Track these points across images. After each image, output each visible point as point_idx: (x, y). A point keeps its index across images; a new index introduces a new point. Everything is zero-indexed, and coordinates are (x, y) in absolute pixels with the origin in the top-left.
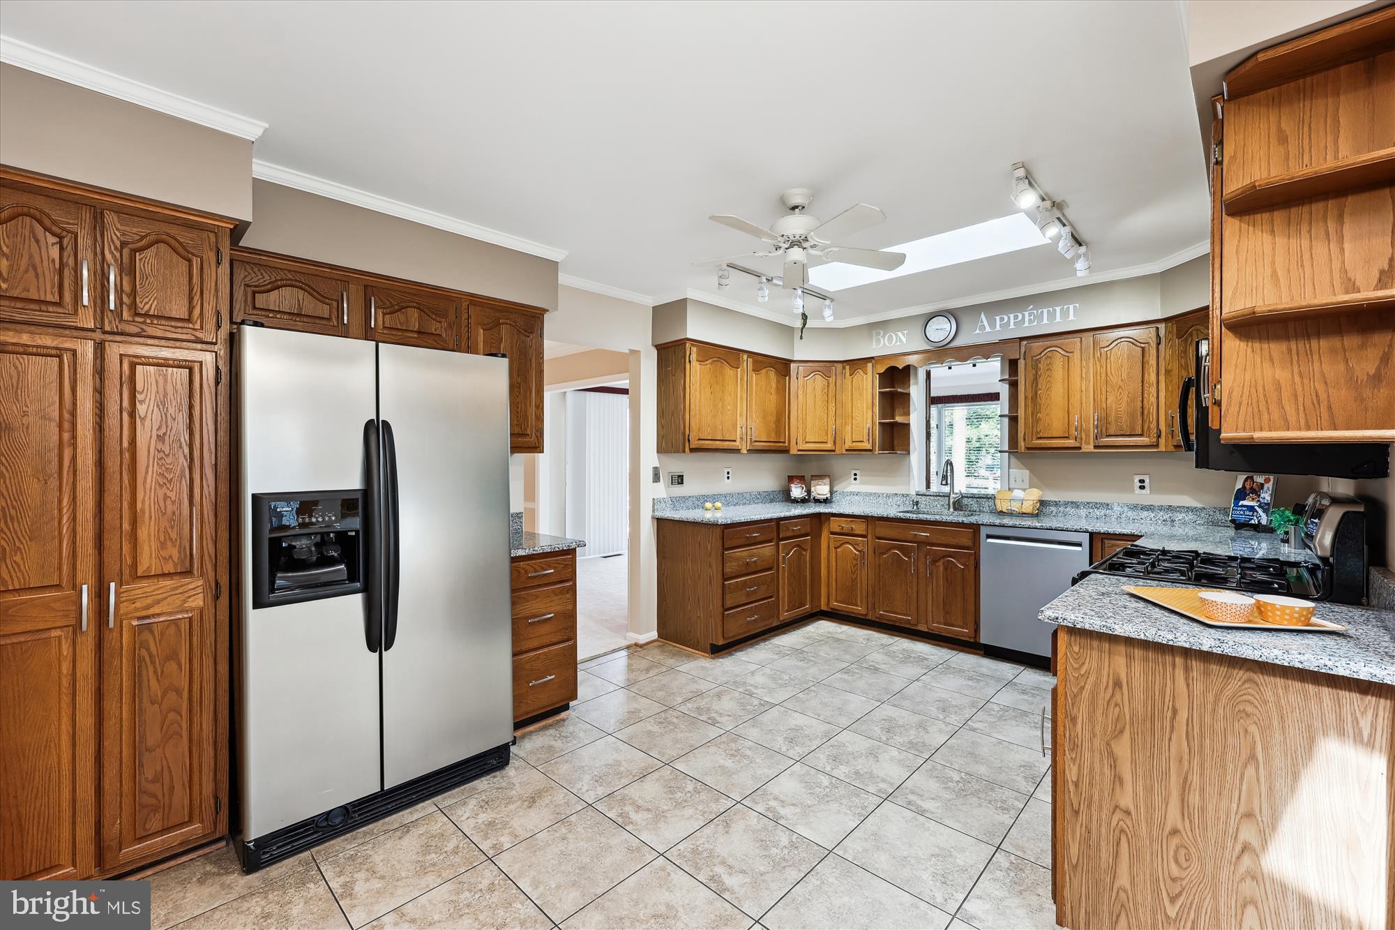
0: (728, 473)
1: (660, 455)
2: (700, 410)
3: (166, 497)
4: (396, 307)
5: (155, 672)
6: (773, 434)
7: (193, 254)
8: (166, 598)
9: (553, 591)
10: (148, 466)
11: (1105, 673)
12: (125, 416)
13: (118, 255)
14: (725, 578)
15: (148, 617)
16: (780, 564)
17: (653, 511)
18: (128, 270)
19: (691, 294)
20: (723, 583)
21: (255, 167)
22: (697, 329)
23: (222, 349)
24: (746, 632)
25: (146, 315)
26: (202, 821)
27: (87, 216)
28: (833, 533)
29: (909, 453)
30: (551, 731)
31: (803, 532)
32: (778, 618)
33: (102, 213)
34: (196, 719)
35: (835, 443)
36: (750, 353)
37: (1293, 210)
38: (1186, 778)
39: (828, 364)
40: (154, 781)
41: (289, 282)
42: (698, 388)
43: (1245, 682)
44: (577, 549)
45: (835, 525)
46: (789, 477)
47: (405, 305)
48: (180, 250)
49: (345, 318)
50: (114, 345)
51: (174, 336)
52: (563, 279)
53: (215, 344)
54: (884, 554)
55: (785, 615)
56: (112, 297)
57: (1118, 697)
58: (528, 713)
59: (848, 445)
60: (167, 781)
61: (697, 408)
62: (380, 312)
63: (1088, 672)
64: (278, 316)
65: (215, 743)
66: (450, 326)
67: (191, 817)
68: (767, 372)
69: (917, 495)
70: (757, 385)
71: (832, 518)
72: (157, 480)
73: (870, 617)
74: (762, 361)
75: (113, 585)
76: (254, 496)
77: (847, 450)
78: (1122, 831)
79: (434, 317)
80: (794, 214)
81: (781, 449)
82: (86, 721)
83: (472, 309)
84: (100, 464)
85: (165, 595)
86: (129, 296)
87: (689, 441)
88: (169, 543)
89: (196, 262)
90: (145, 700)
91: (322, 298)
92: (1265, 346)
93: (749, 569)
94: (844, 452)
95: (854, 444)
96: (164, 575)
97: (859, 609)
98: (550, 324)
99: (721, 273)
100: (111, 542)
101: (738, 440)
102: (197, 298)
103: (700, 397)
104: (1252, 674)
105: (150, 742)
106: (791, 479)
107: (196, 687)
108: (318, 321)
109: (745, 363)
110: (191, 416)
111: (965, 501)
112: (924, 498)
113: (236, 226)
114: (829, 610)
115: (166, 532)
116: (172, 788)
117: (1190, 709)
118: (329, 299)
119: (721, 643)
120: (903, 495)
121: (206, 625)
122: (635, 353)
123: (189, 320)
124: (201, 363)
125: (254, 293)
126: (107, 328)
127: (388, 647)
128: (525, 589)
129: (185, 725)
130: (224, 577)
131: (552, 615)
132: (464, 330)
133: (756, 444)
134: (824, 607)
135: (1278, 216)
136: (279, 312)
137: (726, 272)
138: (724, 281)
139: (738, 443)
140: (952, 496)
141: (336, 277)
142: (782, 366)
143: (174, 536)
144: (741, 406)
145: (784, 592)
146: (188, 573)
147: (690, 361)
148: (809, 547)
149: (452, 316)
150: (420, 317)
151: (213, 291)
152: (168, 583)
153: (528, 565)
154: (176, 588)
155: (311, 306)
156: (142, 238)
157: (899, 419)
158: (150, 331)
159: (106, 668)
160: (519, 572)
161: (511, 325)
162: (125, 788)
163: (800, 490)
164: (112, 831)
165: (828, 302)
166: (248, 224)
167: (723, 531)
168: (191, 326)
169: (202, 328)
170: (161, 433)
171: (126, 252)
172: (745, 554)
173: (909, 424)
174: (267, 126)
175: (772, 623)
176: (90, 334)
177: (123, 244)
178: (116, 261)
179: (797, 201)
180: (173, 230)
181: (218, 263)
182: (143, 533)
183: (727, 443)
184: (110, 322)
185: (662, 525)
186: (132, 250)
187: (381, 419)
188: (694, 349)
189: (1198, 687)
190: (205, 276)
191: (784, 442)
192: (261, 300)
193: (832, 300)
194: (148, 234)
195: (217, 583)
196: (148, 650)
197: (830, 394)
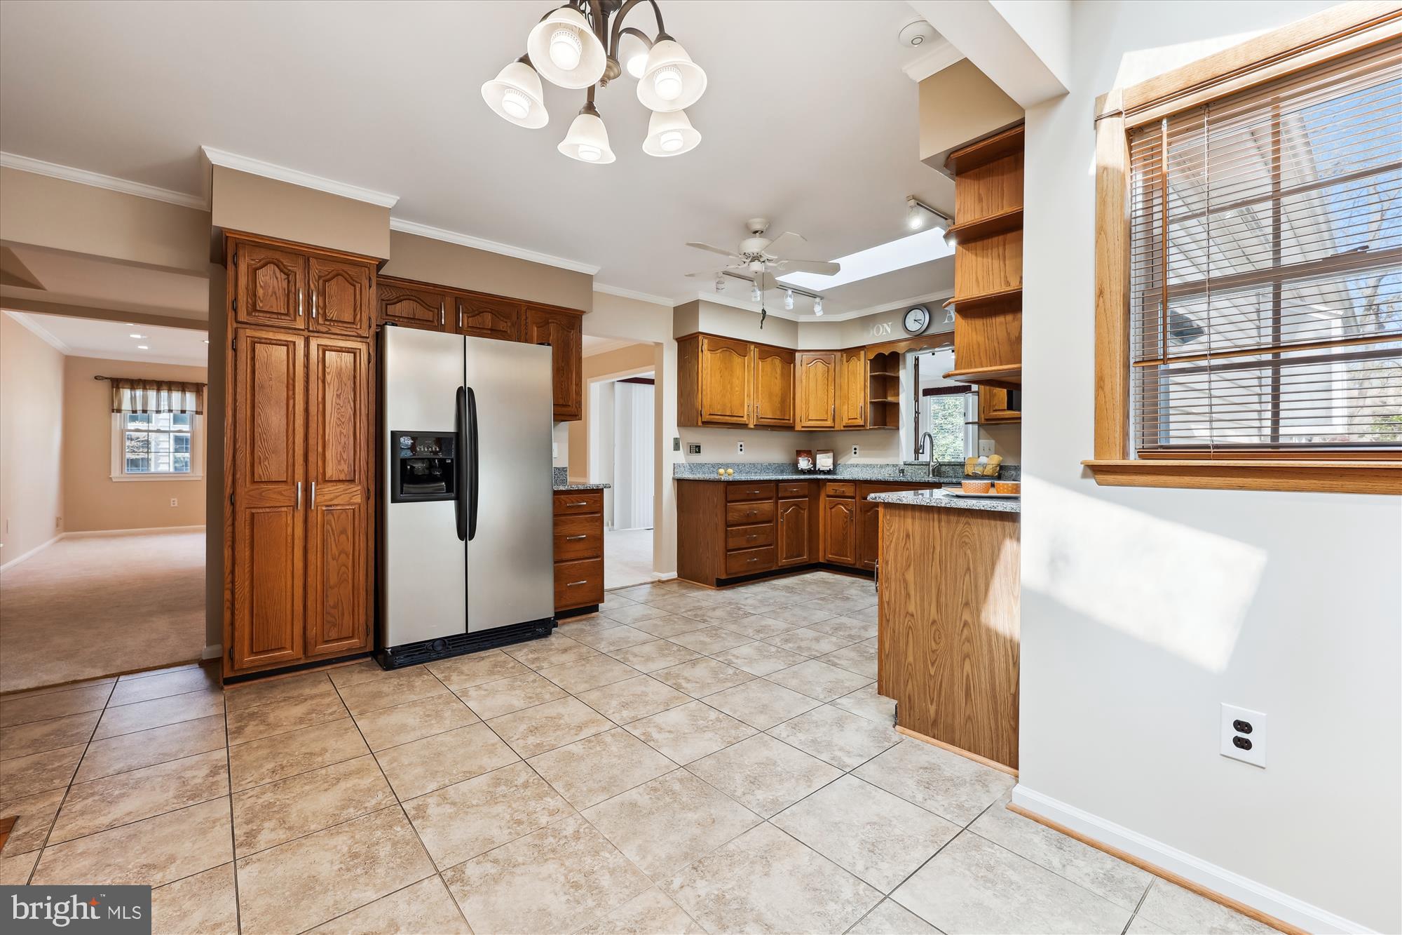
0: (741, 446)
1: (681, 428)
2: (710, 391)
3: (341, 433)
4: (476, 312)
5: (335, 540)
6: (778, 413)
7: (356, 282)
8: (341, 495)
9: (586, 519)
10: (331, 413)
11: (902, 530)
12: (320, 381)
13: (317, 284)
14: (728, 525)
15: (331, 506)
16: (779, 518)
17: (674, 474)
18: (322, 293)
19: (703, 296)
20: (726, 530)
21: (392, 223)
22: (707, 324)
23: (371, 341)
24: (746, 571)
25: (331, 320)
26: (359, 639)
27: (301, 261)
28: (828, 496)
29: (898, 429)
30: (584, 622)
31: (801, 494)
32: (777, 563)
33: (308, 260)
34: (356, 574)
35: (834, 420)
36: (757, 344)
37: (985, 241)
38: (939, 589)
39: (828, 353)
40: (335, 607)
41: (408, 297)
42: (709, 372)
43: (965, 524)
44: (605, 489)
45: (830, 489)
46: (797, 451)
47: (481, 310)
48: (349, 279)
49: (443, 320)
50: (315, 339)
51: (346, 333)
52: (597, 286)
53: (368, 338)
54: (868, 511)
55: (783, 562)
56: (314, 311)
57: (908, 544)
58: (566, 606)
59: (845, 422)
60: (340, 609)
61: (709, 389)
62: (465, 315)
63: (894, 532)
64: (401, 320)
65: (367, 590)
66: (513, 325)
67: (353, 634)
68: (772, 360)
69: (905, 464)
70: (763, 371)
71: (828, 483)
72: (336, 422)
73: (857, 566)
74: (767, 351)
75: (313, 483)
76: (392, 433)
77: (844, 427)
78: (910, 627)
79: (502, 318)
80: (755, 237)
81: (786, 425)
82: (299, 564)
83: (529, 313)
84: (307, 410)
85: (339, 494)
86: (322, 309)
87: (701, 415)
88: (342, 462)
89: (358, 286)
90: (329, 557)
91: (428, 307)
92: (973, 322)
93: (750, 520)
94: (842, 429)
95: (850, 421)
96: (339, 481)
97: (849, 559)
98: (586, 323)
99: (718, 280)
100: (312, 458)
101: (745, 416)
102: (358, 308)
103: (711, 381)
104: (967, 519)
105: (332, 582)
106: (799, 453)
107: (357, 554)
108: (425, 323)
109: (752, 353)
110: (355, 383)
111: (943, 469)
112: (910, 467)
113: (380, 262)
114: (826, 562)
115: (341, 454)
116: (343, 614)
117: (941, 545)
118: (433, 308)
119: (724, 577)
120: (893, 465)
121: (362, 515)
122: (659, 345)
123: (353, 323)
124: (360, 349)
125: (387, 305)
126: (311, 329)
127: (471, 538)
128: (565, 515)
129: (350, 576)
130: (372, 486)
131: (584, 536)
132: (523, 328)
133: (763, 420)
134: (821, 560)
135: (979, 244)
136: (401, 317)
137: (722, 279)
138: (720, 286)
139: (745, 419)
140: (932, 464)
141: (437, 292)
142: (788, 355)
143: (345, 457)
144: (749, 388)
145: (783, 543)
146: (352, 481)
147: (702, 351)
148: (807, 507)
149: (514, 318)
150: (492, 318)
151: (367, 304)
152: (342, 487)
153: (567, 498)
154: (346, 490)
155: (421, 313)
156: (330, 272)
157: (890, 399)
158: (334, 330)
159: (309, 535)
160: (560, 502)
161: (557, 324)
162: (318, 609)
163: (806, 462)
164: (312, 632)
165: (818, 300)
166: (387, 261)
167: (726, 488)
168: (355, 327)
169: (361, 328)
170: (339, 393)
171: (321, 282)
172: (746, 507)
173: (899, 403)
174: (398, 198)
175: (772, 567)
176: (301, 332)
177: (320, 277)
178: (316, 288)
179: (757, 227)
180: (346, 267)
181: (370, 287)
182: (328, 455)
183: (735, 418)
184: (312, 325)
185: (680, 483)
186: (324, 281)
187: (467, 387)
188: (706, 341)
189: (944, 531)
190: (363, 296)
191: (789, 420)
192: (391, 310)
193: (822, 298)
194: (333, 270)
195: (368, 490)
196: (331, 526)
197: (830, 379)
